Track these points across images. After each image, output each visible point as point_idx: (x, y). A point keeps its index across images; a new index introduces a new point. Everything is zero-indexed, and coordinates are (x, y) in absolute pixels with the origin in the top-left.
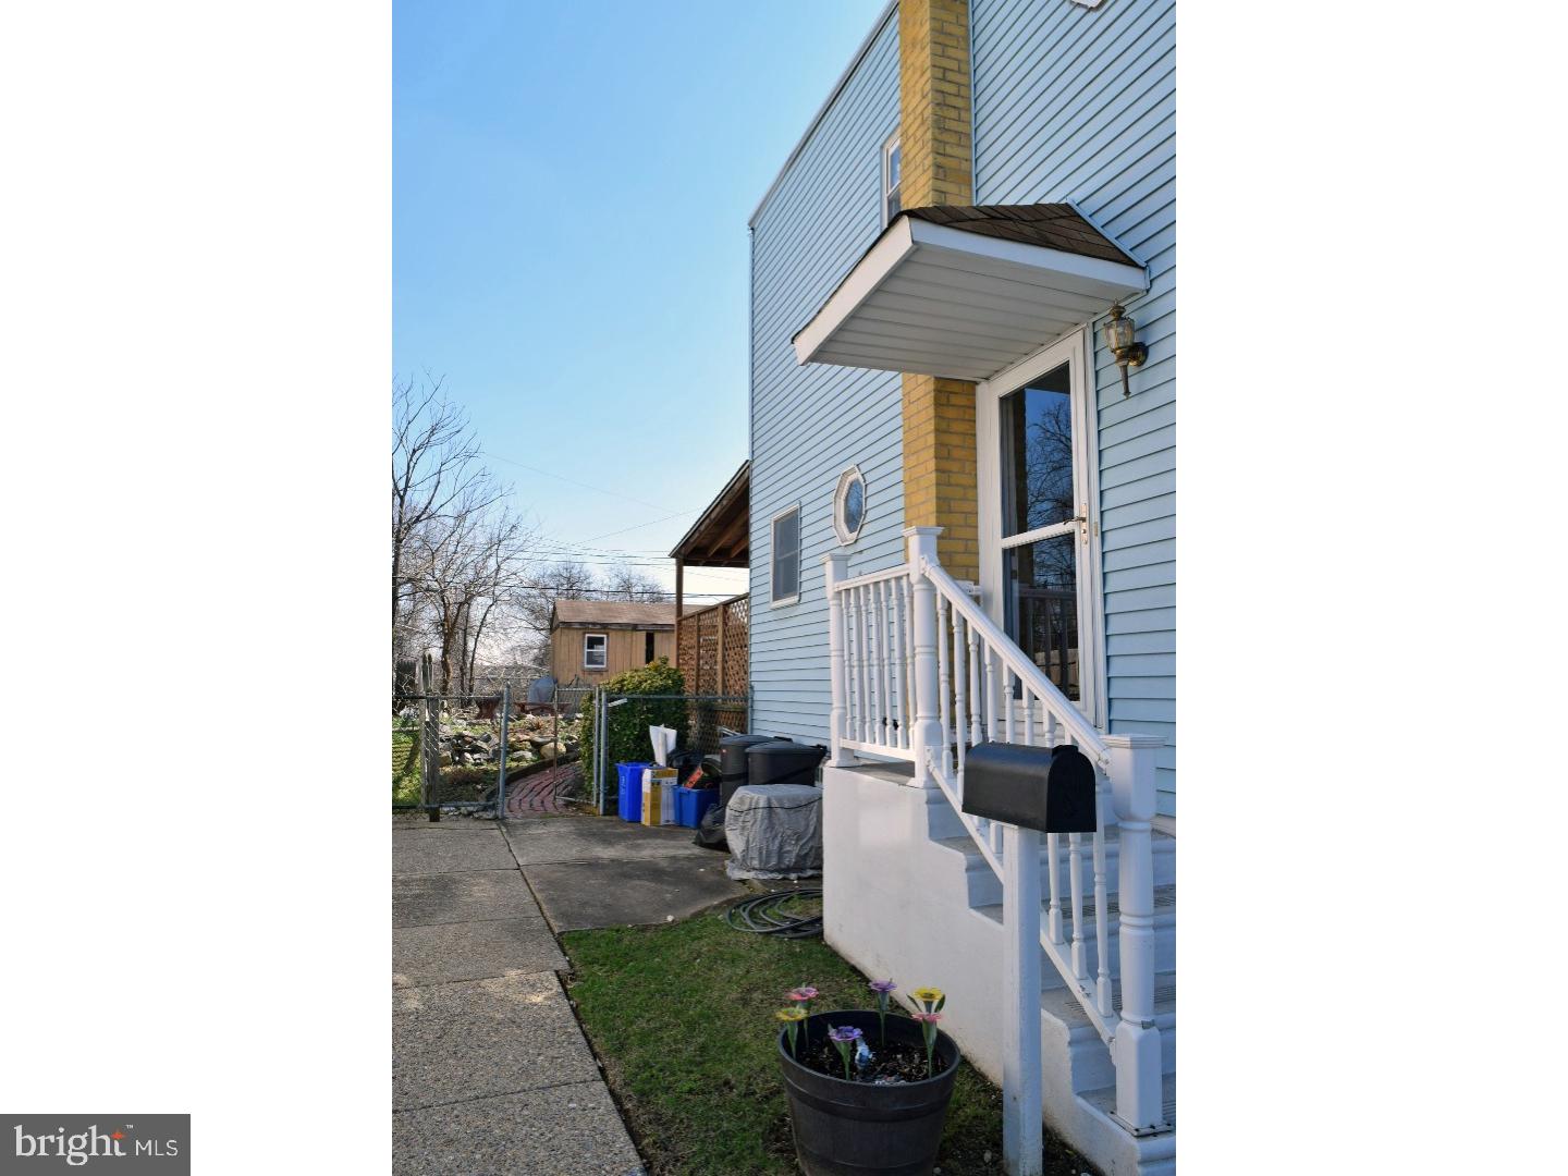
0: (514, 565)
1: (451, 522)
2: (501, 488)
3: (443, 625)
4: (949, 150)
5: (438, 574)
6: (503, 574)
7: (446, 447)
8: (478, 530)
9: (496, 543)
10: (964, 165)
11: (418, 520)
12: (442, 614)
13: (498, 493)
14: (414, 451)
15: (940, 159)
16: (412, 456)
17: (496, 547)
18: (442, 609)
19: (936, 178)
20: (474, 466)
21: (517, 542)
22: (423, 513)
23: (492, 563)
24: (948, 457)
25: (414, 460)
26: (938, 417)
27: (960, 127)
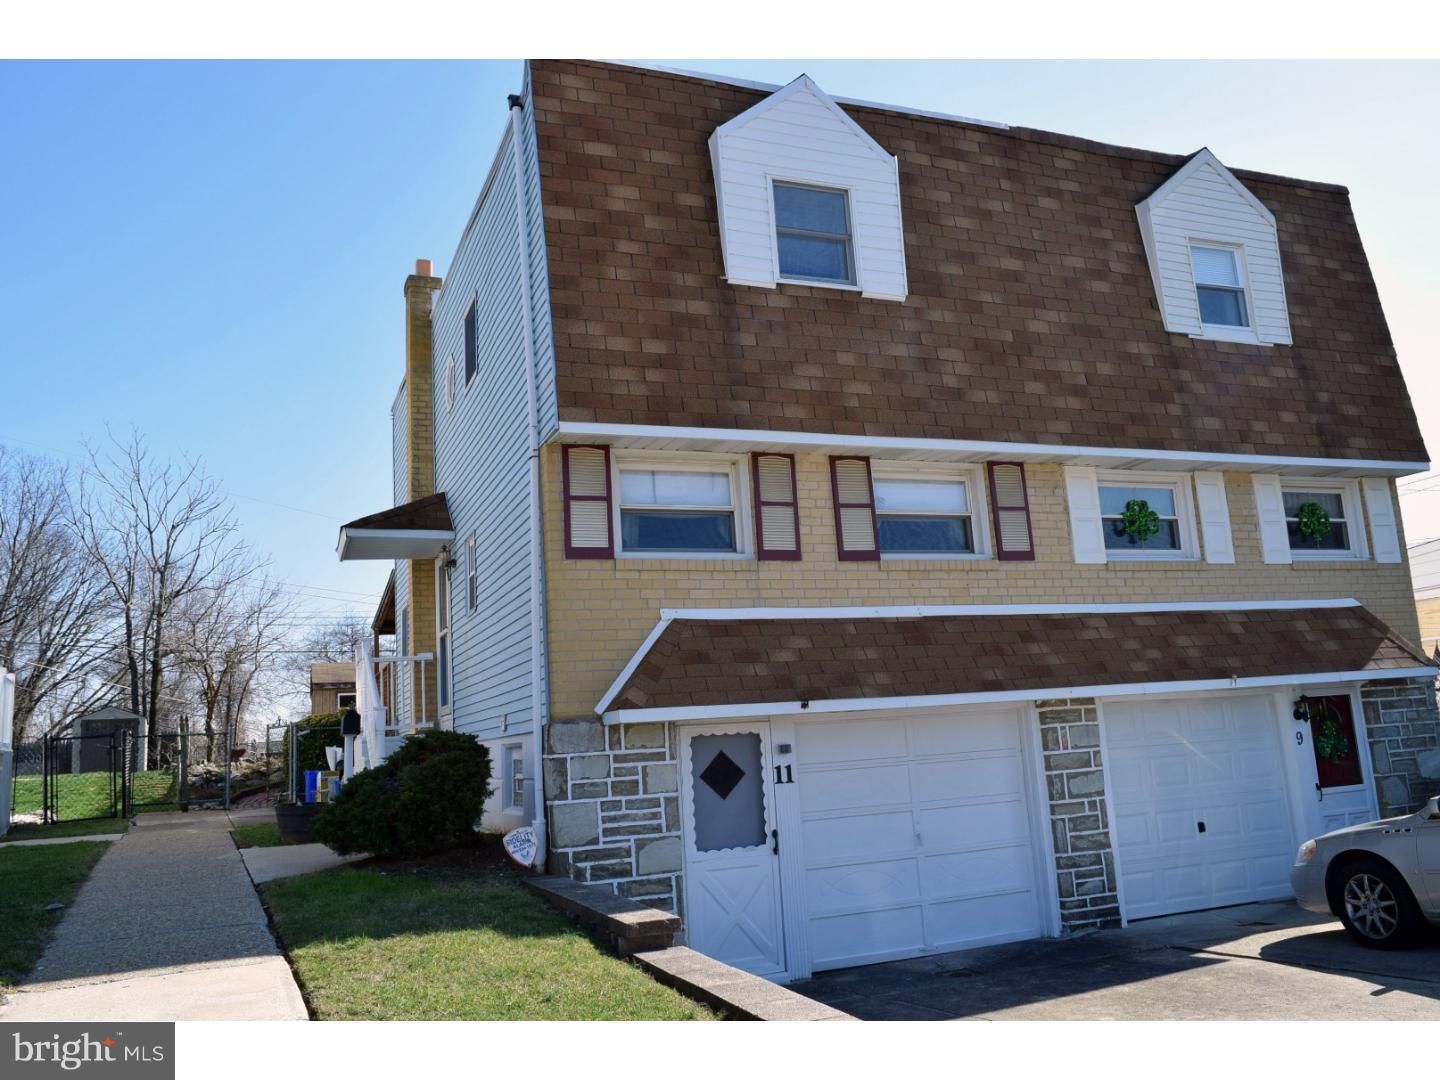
0: (277, 630)
1: (212, 593)
2: (259, 559)
3: (206, 694)
4: (421, 447)
5: (199, 645)
6: (264, 640)
7: (204, 522)
8: (238, 599)
9: (254, 612)
10: (429, 453)
11: (178, 594)
12: (206, 684)
13: (255, 564)
14: (174, 527)
15: (416, 452)
16: (171, 534)
17: (256, 614)
18: (204, 679)
19: (413, 461)
20: (233, 538)
21: (278, 609)
22: (183, 587)
23: (253, 630)
24: (420, 595)
25: (173, 537)
26: (414, 576)
27: (428, 435)
